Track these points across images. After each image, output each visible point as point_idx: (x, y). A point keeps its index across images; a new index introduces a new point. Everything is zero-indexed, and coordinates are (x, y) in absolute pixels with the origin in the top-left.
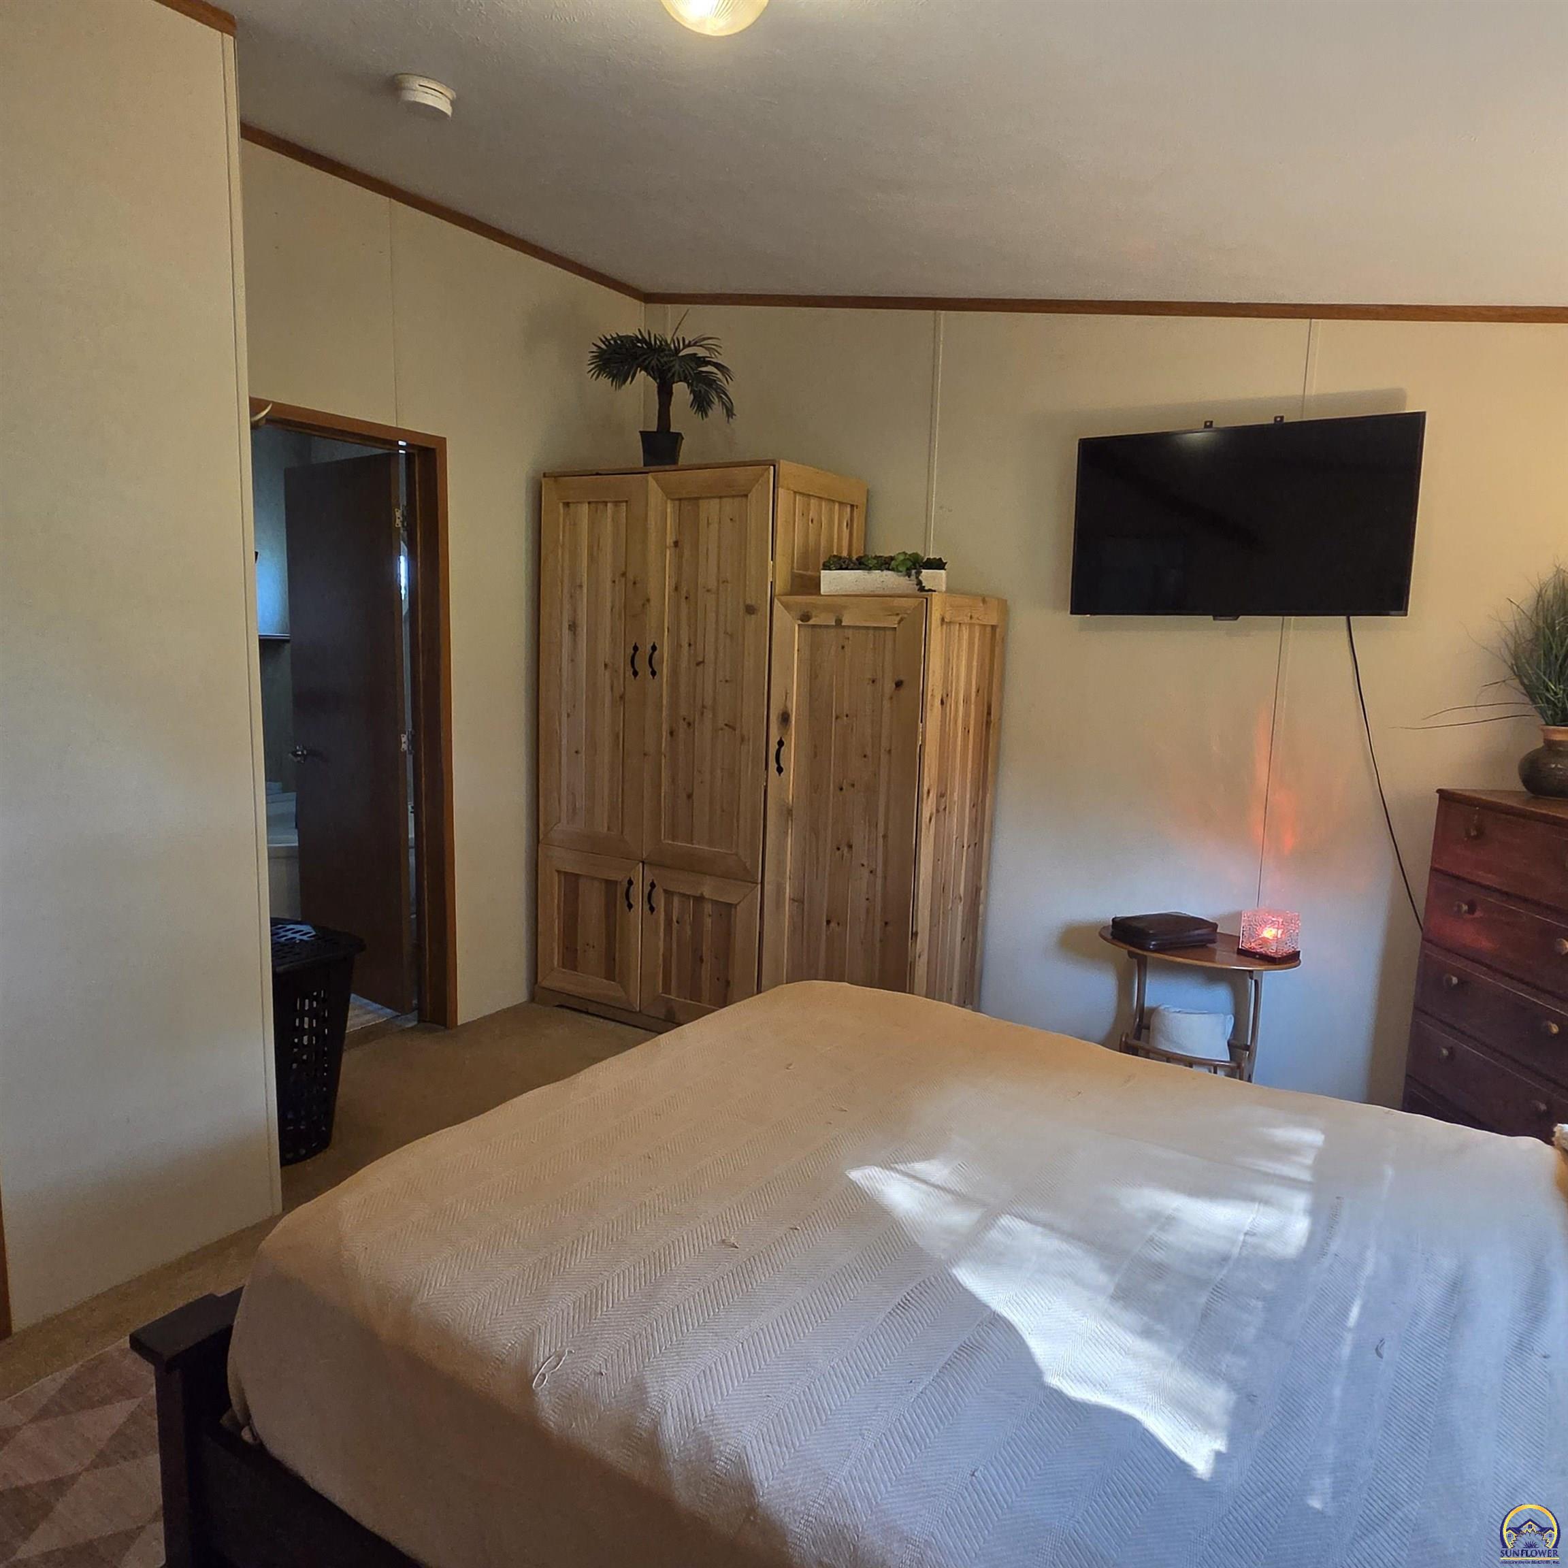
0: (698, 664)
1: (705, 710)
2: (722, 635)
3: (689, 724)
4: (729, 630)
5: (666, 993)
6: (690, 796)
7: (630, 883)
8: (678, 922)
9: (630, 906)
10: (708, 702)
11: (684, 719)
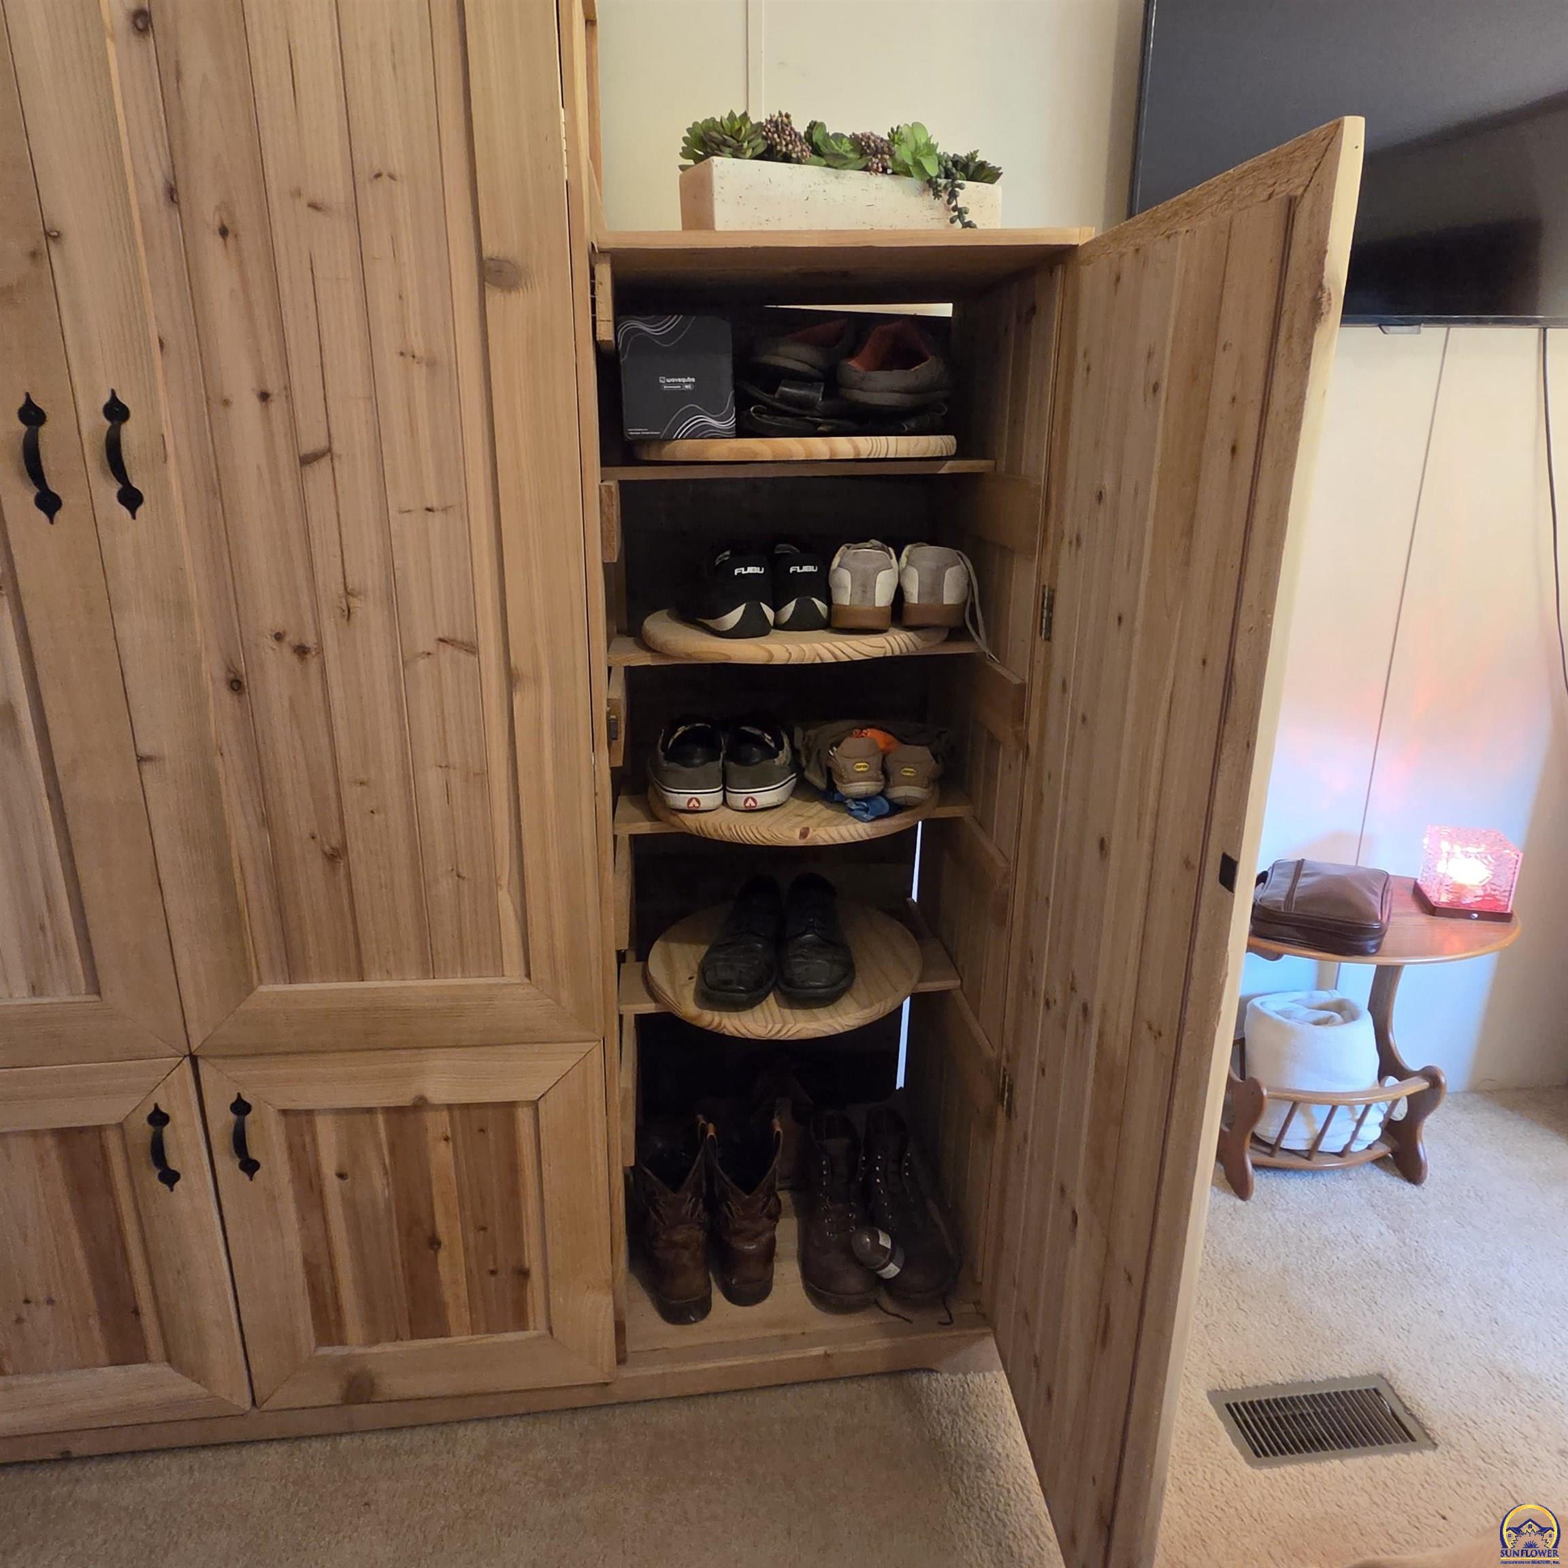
0: (307, 460)
1: (355, 602)
2: (389, 363)
3: (301, 651)
4: (417, 344)
5: (331, 1344)
6: (335, 856)
7: (159, 1118)
8: (341, 1176)
9: (170, 1178)
10: (367, 574)
11: (279, 637)
